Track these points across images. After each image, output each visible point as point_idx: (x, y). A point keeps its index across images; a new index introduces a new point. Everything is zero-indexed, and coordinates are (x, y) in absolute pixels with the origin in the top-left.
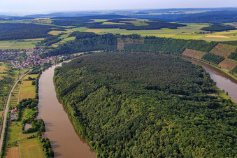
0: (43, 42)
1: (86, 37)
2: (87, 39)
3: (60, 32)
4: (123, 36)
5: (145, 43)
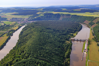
3: (40, 13)
4: (63, 14)
5: (71, 17)
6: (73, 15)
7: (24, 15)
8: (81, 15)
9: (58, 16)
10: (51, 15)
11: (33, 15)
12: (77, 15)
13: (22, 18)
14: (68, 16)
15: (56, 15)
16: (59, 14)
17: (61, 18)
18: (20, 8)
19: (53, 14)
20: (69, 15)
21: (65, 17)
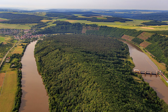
0: (36, 26)
1: (63, 24)
2: (63, 25)
3: (48, 21)
4: (87, 25)
5: (100, 30)
6: (102, 27)
7: (20, 23)
8: (114, 26)
9: (79, 26)
10: (67, 24)
11: (36, 24)
12: (108, 26)
13: (19, 28)
14: (94, 28)
15: (75, 25)
16: (79, 24)
17: (84, 31)
18: (6, 10)
19: (70, 24)
20: (95, 26)
21: (90, 28)
